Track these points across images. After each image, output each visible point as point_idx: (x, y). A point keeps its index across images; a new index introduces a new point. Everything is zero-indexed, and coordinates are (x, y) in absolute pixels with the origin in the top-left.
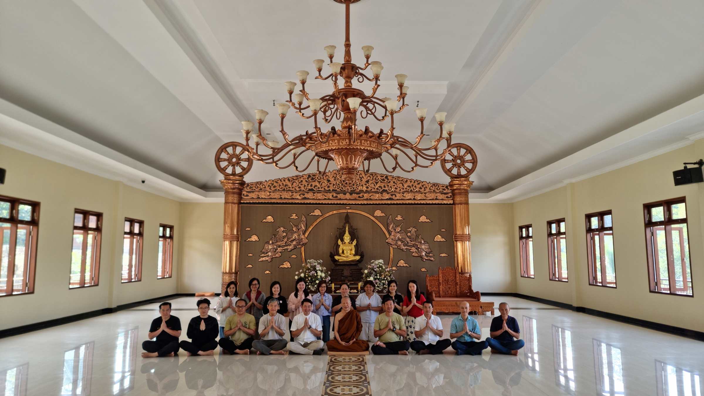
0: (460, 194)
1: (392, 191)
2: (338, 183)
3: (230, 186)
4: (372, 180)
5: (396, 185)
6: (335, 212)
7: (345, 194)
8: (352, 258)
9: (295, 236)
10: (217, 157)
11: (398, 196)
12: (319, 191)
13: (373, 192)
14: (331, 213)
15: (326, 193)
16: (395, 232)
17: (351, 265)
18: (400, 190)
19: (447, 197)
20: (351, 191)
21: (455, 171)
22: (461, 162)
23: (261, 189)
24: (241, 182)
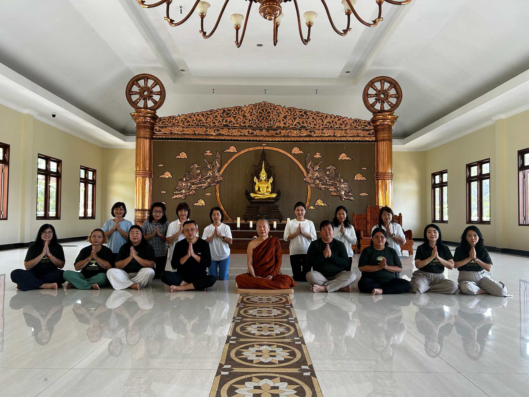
0: (383, 130)
1: (311, 128)
2: (254, 118)
3: (141, 119)
4: (290, 116)
5: (315, 121)
6: (251, 149)
7: (261, 130)
8: (268, 195)
9: (210, 173)
10: (128, 90)
11: (318, 133)
12: (234, 128)
13: (290, 128)
14: (246, 150)
15: (243, 129)
16: (314, 170)
17: (268, 202)
18: (320, 126)
19: (369, 134)
20: (268, 127)
21: (378, 107)
22: (384, 97)
23: (174, 124)
24: (152, 115)
